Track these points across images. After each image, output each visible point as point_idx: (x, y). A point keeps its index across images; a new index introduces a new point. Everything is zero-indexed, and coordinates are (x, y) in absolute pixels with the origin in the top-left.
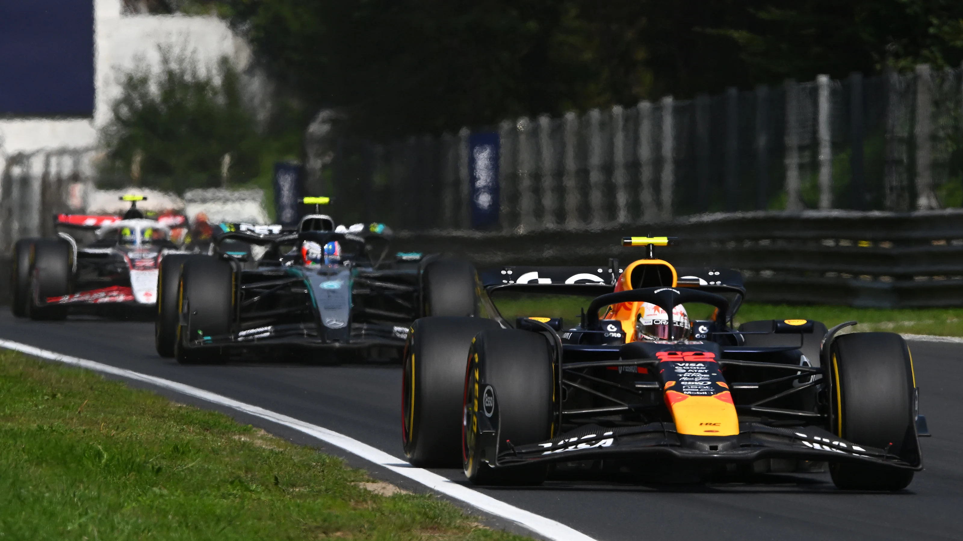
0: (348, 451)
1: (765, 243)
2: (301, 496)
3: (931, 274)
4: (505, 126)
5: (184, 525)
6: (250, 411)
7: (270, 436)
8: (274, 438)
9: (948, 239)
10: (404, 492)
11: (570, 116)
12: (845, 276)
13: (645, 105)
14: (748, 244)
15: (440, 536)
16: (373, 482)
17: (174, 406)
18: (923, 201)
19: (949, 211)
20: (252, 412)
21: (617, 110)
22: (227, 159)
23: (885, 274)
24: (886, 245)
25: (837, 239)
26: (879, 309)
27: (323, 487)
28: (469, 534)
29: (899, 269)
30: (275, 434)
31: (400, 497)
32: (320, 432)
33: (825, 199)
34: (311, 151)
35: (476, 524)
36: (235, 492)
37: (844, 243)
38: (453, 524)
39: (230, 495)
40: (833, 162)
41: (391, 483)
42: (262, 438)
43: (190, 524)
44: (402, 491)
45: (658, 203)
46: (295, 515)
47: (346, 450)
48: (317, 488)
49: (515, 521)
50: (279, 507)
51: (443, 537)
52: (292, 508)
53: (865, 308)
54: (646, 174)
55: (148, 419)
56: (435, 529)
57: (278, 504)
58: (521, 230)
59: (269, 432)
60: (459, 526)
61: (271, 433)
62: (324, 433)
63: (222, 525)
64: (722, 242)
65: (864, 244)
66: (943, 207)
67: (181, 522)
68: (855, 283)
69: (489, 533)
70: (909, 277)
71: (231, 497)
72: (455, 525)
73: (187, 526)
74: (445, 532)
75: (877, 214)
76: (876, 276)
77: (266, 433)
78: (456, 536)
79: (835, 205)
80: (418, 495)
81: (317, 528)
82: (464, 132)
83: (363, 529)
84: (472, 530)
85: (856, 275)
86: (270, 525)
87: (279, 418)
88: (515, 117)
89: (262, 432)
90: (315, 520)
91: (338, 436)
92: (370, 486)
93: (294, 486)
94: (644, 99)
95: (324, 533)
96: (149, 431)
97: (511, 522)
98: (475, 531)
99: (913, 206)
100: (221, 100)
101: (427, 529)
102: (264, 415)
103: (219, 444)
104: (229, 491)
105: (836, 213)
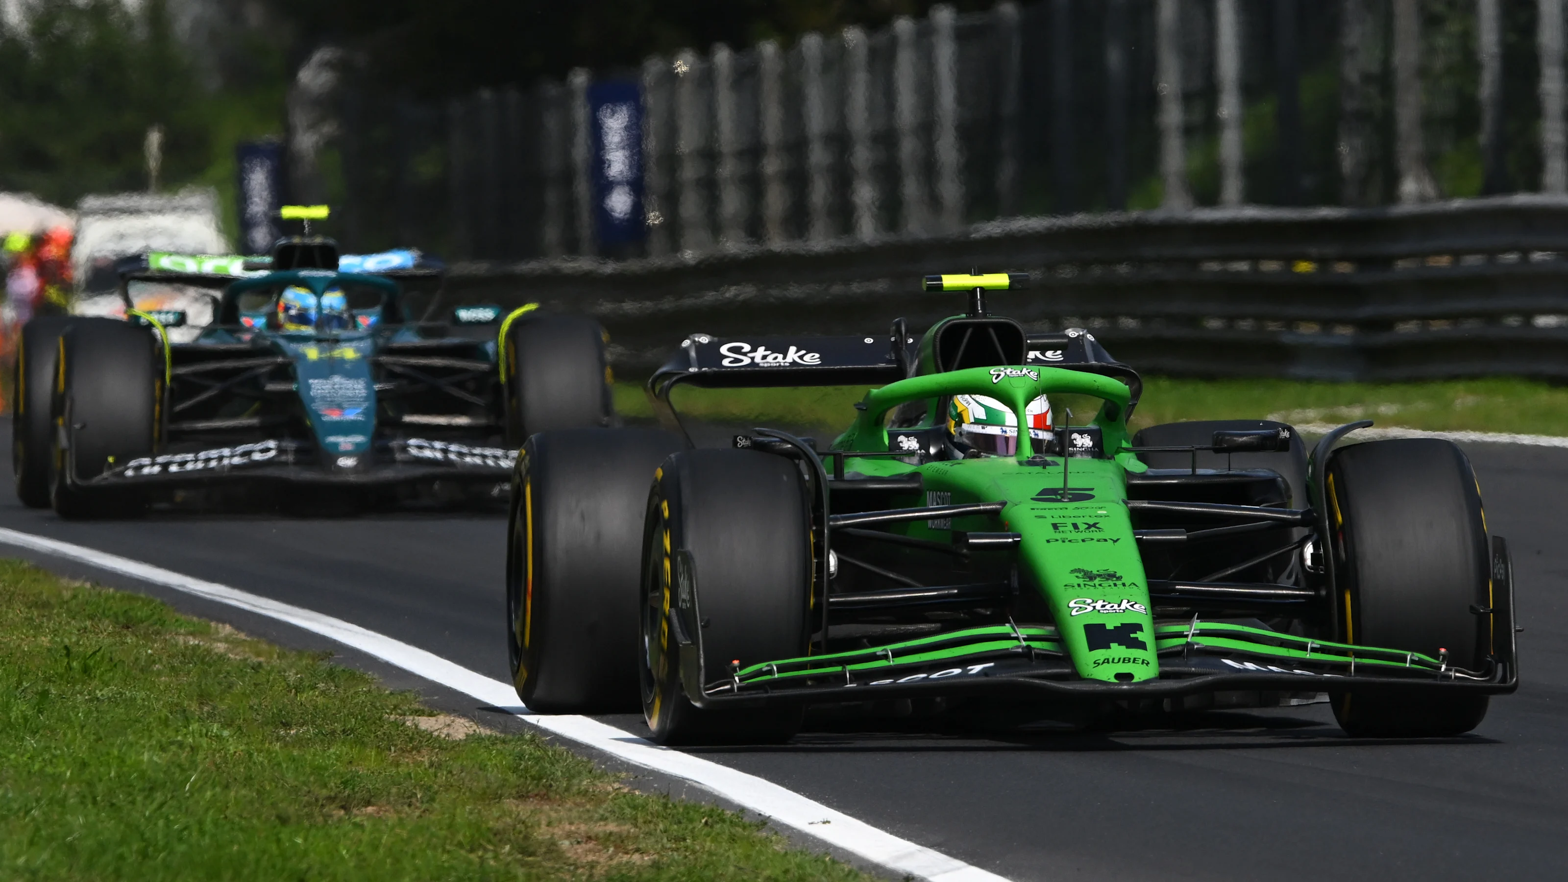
0: (382, 659)
1: (1123, 269)
2: (299, 742)
3: (1425, 318)
4: (653, 67)
5: (89, 801)
6: (203, 592)
7: (242, 636)
8: (248, 639)
9: (1457, 254)
10: (485, 732)
11: (769, 49)
12: (1272, 327)
13: (904, 26)
14: (1097, 271)
15: (551, 810)
16: (431, 715)
17: (69, 586)
18: (1409, 187)
19: (1457, 204)
20: (207, 593)
21: (853, 36)
22: (154, 139)
23: (1344, 322)
24: (1344, 268)
25: (1255, 259)
26: (1334, 381)
27: (338, 727)
28: (605, 806)
29: (1367, 311)
30: (251, 633)
31: (479, 739)
32: (332, 626)
33: (1232, 187)
34: (300, 118)
35: (616, 785)
36: (179, 738)
37: (1270, 266)
38: (575, 789)
39: (172, 743)
40: (1244, 122)
41: (464, 715)
42: (226, 640)
43: (99, 798)
44: (482, 730)
45: (934, 202)
46: (290, 776)
47: (379, 658)
48: (327, 728)
49: (688, 779)
50: (262, 763)
51: (556, 811)
52: (284, 766)
53: (1309, 380)
54: (908, 147)
55: (20, 610)
56: (542, 798)
57: (258, 758)
58: (689, 256)
59: (239, 628)
60: (587, 791)
61: (243, 631)
62: (339, 628)
63: (159, 796)
64: (1050, 267)
65: (1304, 267)
66: (1443, 196)
67: (84, 797)
68: (1288, 339)
69: (640, 801)
70: (1386, 324)
71: (174, 748)
72: (579, 789)
73: (95, 802)
74: (562, 801)
75: (1325, 212)
76: (1327, 324)
77: (234, 631)
78: (581, 809)
79: (1251, 197)
80: (510, 737)
81: (331, 799)
82: (580, 79)
83: (414, 800)
84: (610, 797)
85: (1291, 323)
86: (245, 796)
87: (256, 604)
88: (670, 55)
89: (228, 629)
90: (325, 786)
91: (363, 634)
92: (426, 723)
93: (287, 725)
94: (900, 13)
95: (343, 807)
96: (22, 633)
97: (679, 781)
98: (614, 799)
99: (1391, 194)
100: (140, 33)
101: (529, 797)
102: (228, 598)
103: (150, 651)
104: (169, 738)
105: (1251, 212)
